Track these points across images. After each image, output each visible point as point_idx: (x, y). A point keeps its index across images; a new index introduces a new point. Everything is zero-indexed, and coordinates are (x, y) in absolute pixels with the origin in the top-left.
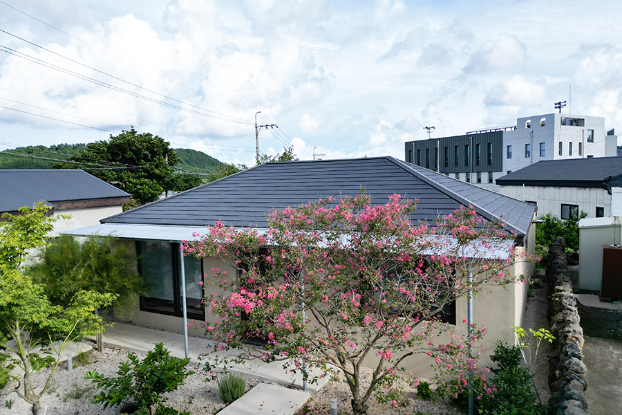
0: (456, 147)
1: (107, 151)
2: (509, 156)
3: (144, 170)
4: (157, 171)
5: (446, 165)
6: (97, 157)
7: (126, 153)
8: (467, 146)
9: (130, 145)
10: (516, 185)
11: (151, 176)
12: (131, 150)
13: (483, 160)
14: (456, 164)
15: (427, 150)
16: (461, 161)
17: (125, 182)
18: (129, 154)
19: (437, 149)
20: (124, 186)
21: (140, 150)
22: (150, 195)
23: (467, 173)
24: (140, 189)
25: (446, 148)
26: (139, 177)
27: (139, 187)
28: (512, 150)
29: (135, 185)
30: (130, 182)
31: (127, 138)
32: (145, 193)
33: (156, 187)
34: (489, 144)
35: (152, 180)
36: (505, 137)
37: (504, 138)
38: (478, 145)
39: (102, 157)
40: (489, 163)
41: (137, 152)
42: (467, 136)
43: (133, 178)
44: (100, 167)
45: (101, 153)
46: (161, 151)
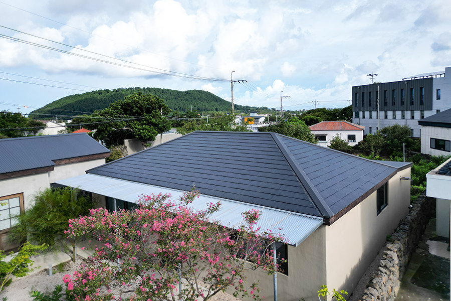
0: (393, 91)
1: (121, 108)
2: (438, 98)
3: (145, 120)
4: (153, 120)
5: (386, 104)
6: (114, 112)
7: (133, 108)
8: (402, 90)
9: (136, 104)
10: (435, 126)
11: (150, 123)
12: (137, 107)
13: (416, 101)
14: (394, 104)
15: (370, 93)
16: (398, 102)
17: (132, 128)
18: (135, 109)
19: (377, 92)
20: (132, 130)
21: (143, 106)
22: (148, 137)
23: (403, 111)
24: (142, 133)
25: (385, 91)
26: (142, 125)
27: (141, 131)
28: (441, 93)
29: (139, 130)
30: (136, 128)
31: (134, 99)
32: (145, 136)
33: (153, 131)
34: (421, 88)
35: (150, 126)
36: (434, 82)
37: (433, 84)
38: (412, 89)
39: (117, 112)
40: (422, 103)
41: (141, 108)
42: (403, 82)
43: (138, 125)
44: (114, 120)
45: (117, 109)
46: (157, 106)
